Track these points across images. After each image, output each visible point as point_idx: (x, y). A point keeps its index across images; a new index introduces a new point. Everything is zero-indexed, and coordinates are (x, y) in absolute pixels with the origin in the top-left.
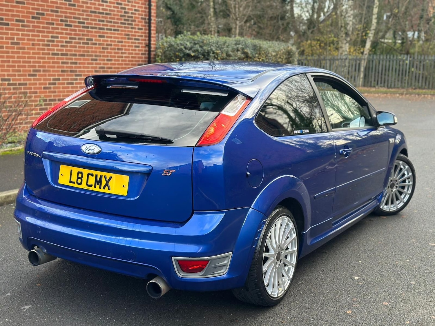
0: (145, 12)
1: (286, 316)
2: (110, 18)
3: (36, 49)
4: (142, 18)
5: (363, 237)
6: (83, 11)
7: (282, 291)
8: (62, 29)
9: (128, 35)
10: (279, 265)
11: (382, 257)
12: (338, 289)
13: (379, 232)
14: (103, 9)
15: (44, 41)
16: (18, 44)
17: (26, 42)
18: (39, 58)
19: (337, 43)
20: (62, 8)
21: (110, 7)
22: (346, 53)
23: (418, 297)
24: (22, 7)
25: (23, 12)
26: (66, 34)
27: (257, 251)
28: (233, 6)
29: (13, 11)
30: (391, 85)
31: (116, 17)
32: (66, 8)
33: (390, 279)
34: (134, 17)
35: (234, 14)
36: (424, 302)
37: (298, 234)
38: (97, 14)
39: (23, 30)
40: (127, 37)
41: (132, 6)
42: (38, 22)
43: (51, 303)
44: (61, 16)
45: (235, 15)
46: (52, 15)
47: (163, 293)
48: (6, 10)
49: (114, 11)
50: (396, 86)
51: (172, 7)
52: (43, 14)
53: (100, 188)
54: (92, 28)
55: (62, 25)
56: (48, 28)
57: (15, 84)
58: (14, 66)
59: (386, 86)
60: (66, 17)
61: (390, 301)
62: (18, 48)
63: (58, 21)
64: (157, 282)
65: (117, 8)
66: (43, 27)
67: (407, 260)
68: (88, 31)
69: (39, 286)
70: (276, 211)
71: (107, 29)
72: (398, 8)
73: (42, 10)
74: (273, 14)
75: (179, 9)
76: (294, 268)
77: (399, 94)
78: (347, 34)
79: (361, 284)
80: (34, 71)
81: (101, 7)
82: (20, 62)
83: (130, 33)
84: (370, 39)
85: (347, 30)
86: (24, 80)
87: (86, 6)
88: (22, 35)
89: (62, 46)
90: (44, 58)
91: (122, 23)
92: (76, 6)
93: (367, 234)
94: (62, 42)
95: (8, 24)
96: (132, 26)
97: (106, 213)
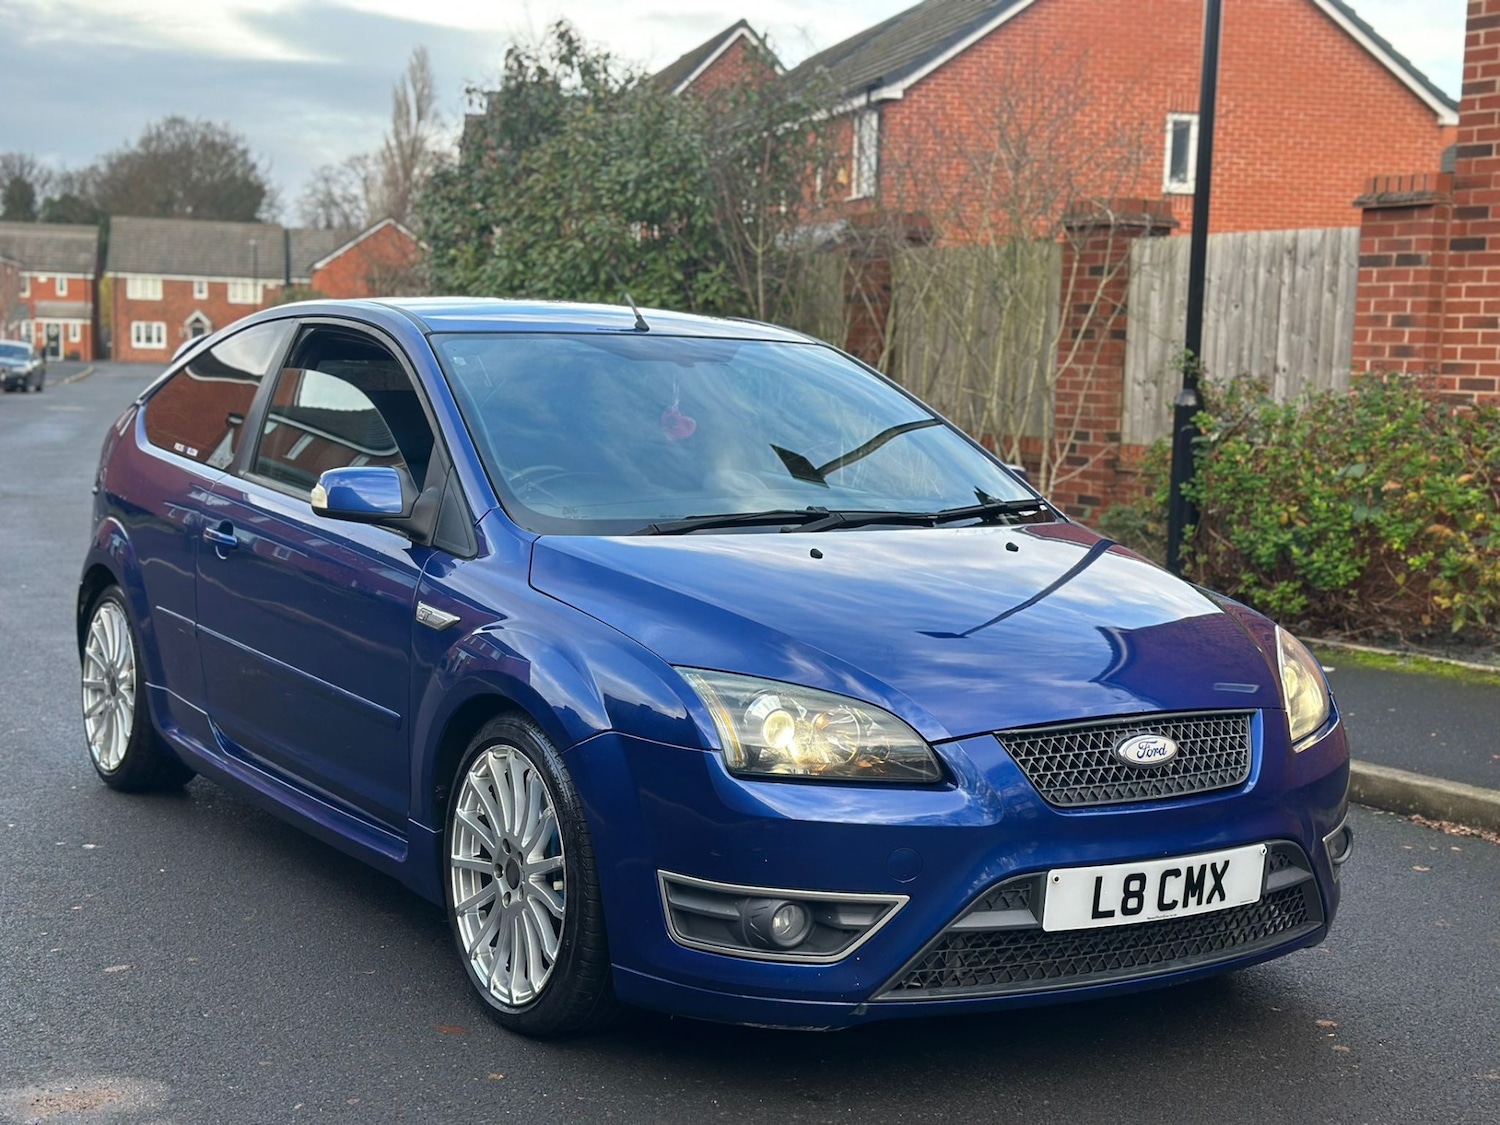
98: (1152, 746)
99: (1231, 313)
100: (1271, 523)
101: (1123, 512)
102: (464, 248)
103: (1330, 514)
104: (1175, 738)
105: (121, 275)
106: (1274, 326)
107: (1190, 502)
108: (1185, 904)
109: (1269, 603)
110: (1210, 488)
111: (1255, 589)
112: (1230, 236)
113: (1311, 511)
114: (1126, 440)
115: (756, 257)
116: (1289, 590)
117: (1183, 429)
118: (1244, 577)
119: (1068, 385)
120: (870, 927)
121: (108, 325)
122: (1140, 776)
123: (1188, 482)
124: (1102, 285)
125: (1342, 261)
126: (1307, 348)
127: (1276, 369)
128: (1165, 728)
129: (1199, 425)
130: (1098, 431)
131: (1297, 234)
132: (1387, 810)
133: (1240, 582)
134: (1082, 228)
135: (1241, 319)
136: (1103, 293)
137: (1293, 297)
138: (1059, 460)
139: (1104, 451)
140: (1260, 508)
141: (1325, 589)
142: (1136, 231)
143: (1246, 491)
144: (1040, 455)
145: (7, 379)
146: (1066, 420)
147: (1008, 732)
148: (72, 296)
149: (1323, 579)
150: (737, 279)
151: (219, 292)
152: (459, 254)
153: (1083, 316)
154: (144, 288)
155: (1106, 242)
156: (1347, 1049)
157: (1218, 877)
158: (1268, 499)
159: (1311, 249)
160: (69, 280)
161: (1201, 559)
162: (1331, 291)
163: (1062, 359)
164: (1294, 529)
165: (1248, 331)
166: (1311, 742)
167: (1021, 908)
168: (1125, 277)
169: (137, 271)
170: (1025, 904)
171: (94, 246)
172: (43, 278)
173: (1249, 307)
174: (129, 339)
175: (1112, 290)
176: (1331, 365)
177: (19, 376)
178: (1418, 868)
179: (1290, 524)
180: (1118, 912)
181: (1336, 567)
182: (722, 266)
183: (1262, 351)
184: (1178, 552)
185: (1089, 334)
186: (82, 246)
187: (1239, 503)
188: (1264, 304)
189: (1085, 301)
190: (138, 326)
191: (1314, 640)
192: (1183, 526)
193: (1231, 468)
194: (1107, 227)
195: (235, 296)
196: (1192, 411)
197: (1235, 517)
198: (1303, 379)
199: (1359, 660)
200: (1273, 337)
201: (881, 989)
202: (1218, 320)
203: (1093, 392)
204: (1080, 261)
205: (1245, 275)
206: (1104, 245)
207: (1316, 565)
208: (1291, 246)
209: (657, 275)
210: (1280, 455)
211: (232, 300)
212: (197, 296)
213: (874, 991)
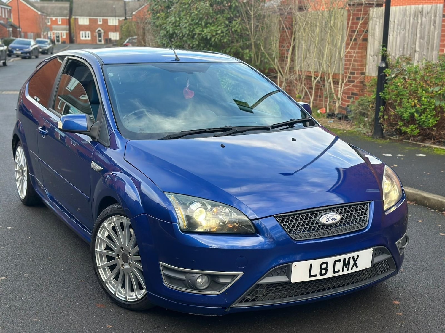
98: (332, 218)
99: (401, 33)
100: (408, 105)
101: (363, 100)
102: (162, 13)
103: (428, 103)
104: (341, 213)
105: (77, 17)
106: (415, 37)
107: (383, 99)
108: (343, 271)
109: (407, 132)
110: (389, 94)
111: (403, 127)
112: (401, 7)
113: (421, 102)
114: (367, 74)
115: (251, 16)
116: (414, 128)
117: (381, 74)
118: (399, 123)
119: (349, 56)
120: (230, 283)
121: (74, 32)
122: (327, 228)
123: (382, 92)
124: (360, 24)
125: (437, 15)
126: (425, 44)
127: (415, 51)
128: (337, 210)
129: (386, 73)
130: (358, 72)
131: (423, 6)
132: (435, 210)
133: (398, 125)
134: (354, 5)
135: (405, 34)
136: (360, 27)
137: (421, 27)
138: (345, 82)
139: (359, 79)
140: (405, 101)
141: (426, 127)
142: (371, 5)
143: (401, 95)
144: (339, 79)
145: (42, 51)
146: (348, 68)
147: (279, 215)
148: (62, 24)
149: (425, 124)
150: (245, 23)
151: (105, 22)
152: (160, 15)
153: (353, 34)
154: (84, 21)
155: (361, 9)
156: (401, 314)
157: (355, 261)
158: (408, 98)
159: (428, 11)
160: (62, 19)
161: (386, 117)
162: (434, 25)
163: (347, 48)
164: (416, 108)
165: (407, 38)
166: (393, 209)
167: (283, 275)
168: (368, 21)
169: (81, 16)
170: (285, 274)
171: (68, 9)
172: (54, 18)
173: (407, 30)
174: (80, 37)
175: (363, 25)
176: (433, 50)
177: (45, 50)
178: (441, 234)
179: (415, 106)
180: (318, 275)
181: (429, 120)
182: (240, 19)
183: (411, 45)
184: (378, 115)
185: (355, 40)
186: (65, 8)
187: (399, 99)
188: (412, 29)
189: (354, 29)
190: (82, 33)
191: (421, 144)
192: (380, 107)
193: (396, 87)
194: (362, 4)
195: (110, 23)
196: (384, 68)
197: (397, 104)
198: (424, 55)
199: (435, 151)
200: (415, 40)
201: (235, 303)
202: (397, 35)
203: (357, 59)
204: (353, 16)
205: (406, 20)
206: (361, 10)
207: (423, 120)
208: (421, 11)
209: (220, 22)
210: (412, 83)
211: (109, 24)
212: (99, 23)
213: (232, 304)
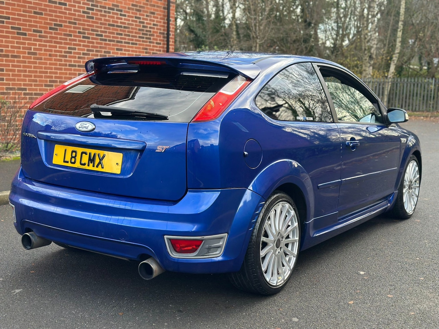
0: (164, 26)
1: (284, 305)
2: (128, 32)
3: (53, 60)
4: (160, 33)
5: (373, 237)
6: (101, 24)
7: (282, 280)
8: (80, 41)
9: (146, 49)
10: (279, 252)
11: (391, 256)
12: (342, 282)
13: (390, 233)
14: (121, 23)
15: (61, 52)
16: (35, 54)
17: (43, 52)
18: (56, 69)
19: (361, 66)
20: (80, 20)
21: (129, 20)
22: (370, 76)
23: (425, 291)
24: (40, 18)
25: (41, 23)
26: (84, 46)
27: (254, 234)
28: (253, 24)
29: (31, 21)
30: (416, 108)
31: (134, 31)
32: (84, 21)
33: (397, 275)
34: (152, 32)
35: (254, 32)
36: (431, 296)
37: (300, 223)
38: (115, 28)
39: (41, 41)
40: (145, 51)
41: (150, 20)
42: (55, 34)
43: (43, 288)
44: (79, 28)
45: (256, 34)
46: (70, 27)
47: (155, 275)
48: (24, 20)
49: (133, 25)
50: (421, 109)
51: (195, 29)
52: (61, 26)
53: (93, 166)
54: (110, 41)
55: (80, 37)
56: (66, 39)
57: (31, 94)
58: (31, 76)
59: (410, 110)
60: (83, 29)
61: (395, 294)
62: (34, 58)
63: (76, 33)
64: (149, 263)
65: (136, 21)
66: (61, 39)
67: (417, 259)
68: (105, 44)
69: (33, 273)
70: (276, 196)
71: (125, 43)
72: (424, 32)
73: (60, 21)
74: (297, 36)
75: (202, 32)
76: (295, 258)
77: (424, 117)
78: (371, 57)
79: (366, 278)
80: (50, 81)
81: (119, 21)
82: (36, 72)
83: (148, 47)
84: (394, 62)
85: (371, 53)
86: (40, 90)
87: (104, 19)
88: (40, 45)
89: (79, 58)
90: (61, 69)
91: (140, 37)
92: (94, 18)
93: (377, 235)
94: (80, 54)
95: (25, 34)
96: (150, 40)
97: (99, 193)
